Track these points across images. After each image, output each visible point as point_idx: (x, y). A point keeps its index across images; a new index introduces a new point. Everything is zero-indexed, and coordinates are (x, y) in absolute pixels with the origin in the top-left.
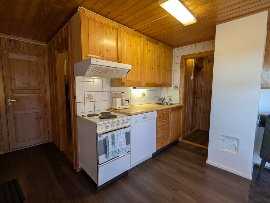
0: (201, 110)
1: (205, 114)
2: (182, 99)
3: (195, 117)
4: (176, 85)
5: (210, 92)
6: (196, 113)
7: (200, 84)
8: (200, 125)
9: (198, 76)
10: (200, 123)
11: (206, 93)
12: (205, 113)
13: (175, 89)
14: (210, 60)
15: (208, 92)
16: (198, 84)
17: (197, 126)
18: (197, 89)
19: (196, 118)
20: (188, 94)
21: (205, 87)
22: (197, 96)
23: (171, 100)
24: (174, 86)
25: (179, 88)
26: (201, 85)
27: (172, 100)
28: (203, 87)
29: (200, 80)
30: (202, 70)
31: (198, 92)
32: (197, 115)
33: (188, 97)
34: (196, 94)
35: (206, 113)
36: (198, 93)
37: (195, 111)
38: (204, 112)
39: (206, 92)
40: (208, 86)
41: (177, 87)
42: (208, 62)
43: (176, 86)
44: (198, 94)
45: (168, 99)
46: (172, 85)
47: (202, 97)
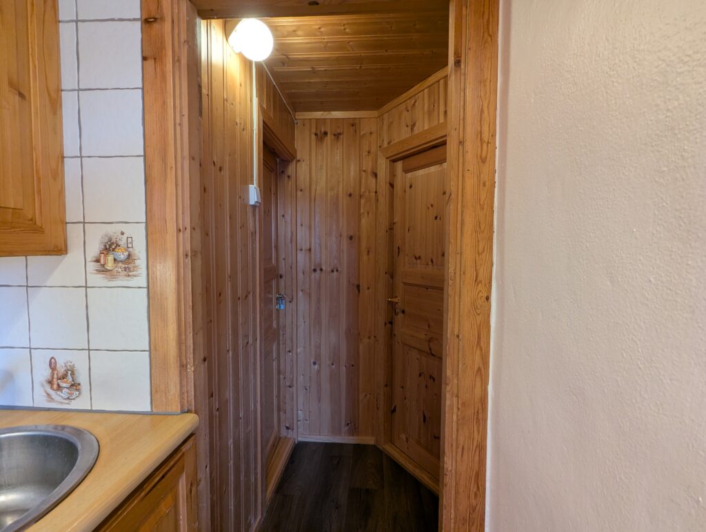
0: (299, 350)
1: (316, 367)
2: (183, 366)
3: (275, 393)
4: (112, 230)
5: (329, 269)
6: (279, 372)
7: (289, 234)
8: (298, 421)
9: (276, 194)
10: (300, 412)
11: (313, 275)
12: (315, 363)
13: (103, 270)
14: (323, 130)
15: (321, 270)
16: (281, 232)
17: (287, 428)
18: (277, 259)
19: (278, 396)
20: (236, 299)
21: (310, 250)
22: (278, 292)
23: (75, 386)
24: (94, 249)
25: (141, 262)
26: (291, 241)
27: (82, 378)
28: (301, 250)
29: (288, 218)
30: (291, 169)
31: (282, 271)
32: (282, 377)
33: (235, 314)
34: (274, 283)
35: (320, 365)
36: (281, 277)
37: (275, 363)
38: (312, 361)
39: (315, 270)
40: (320, 245)
41: (122, 256)
42: (313, 137)
43: (110, 247)
44: (282, 282)
45: (43, 373)
46: (74, 234)
47: (300, 294)
